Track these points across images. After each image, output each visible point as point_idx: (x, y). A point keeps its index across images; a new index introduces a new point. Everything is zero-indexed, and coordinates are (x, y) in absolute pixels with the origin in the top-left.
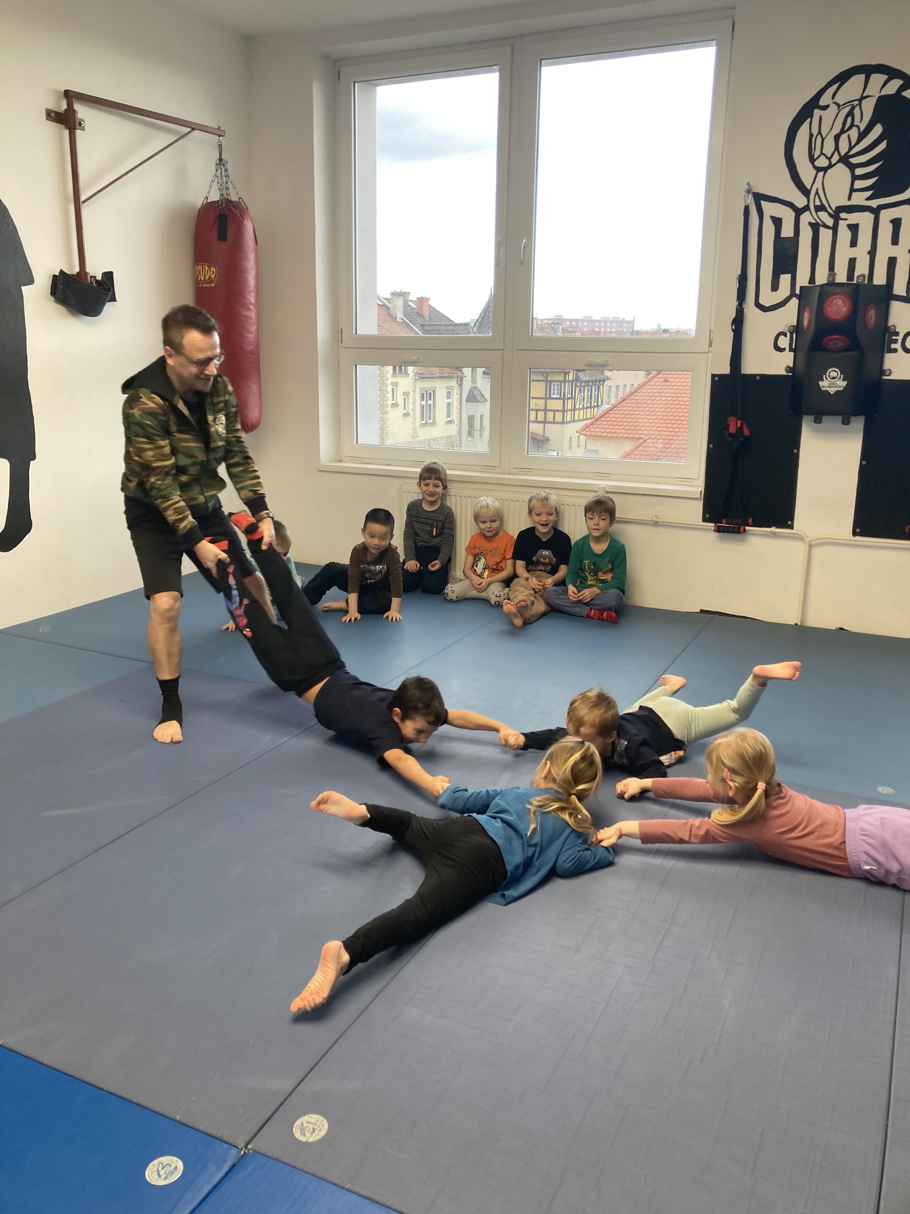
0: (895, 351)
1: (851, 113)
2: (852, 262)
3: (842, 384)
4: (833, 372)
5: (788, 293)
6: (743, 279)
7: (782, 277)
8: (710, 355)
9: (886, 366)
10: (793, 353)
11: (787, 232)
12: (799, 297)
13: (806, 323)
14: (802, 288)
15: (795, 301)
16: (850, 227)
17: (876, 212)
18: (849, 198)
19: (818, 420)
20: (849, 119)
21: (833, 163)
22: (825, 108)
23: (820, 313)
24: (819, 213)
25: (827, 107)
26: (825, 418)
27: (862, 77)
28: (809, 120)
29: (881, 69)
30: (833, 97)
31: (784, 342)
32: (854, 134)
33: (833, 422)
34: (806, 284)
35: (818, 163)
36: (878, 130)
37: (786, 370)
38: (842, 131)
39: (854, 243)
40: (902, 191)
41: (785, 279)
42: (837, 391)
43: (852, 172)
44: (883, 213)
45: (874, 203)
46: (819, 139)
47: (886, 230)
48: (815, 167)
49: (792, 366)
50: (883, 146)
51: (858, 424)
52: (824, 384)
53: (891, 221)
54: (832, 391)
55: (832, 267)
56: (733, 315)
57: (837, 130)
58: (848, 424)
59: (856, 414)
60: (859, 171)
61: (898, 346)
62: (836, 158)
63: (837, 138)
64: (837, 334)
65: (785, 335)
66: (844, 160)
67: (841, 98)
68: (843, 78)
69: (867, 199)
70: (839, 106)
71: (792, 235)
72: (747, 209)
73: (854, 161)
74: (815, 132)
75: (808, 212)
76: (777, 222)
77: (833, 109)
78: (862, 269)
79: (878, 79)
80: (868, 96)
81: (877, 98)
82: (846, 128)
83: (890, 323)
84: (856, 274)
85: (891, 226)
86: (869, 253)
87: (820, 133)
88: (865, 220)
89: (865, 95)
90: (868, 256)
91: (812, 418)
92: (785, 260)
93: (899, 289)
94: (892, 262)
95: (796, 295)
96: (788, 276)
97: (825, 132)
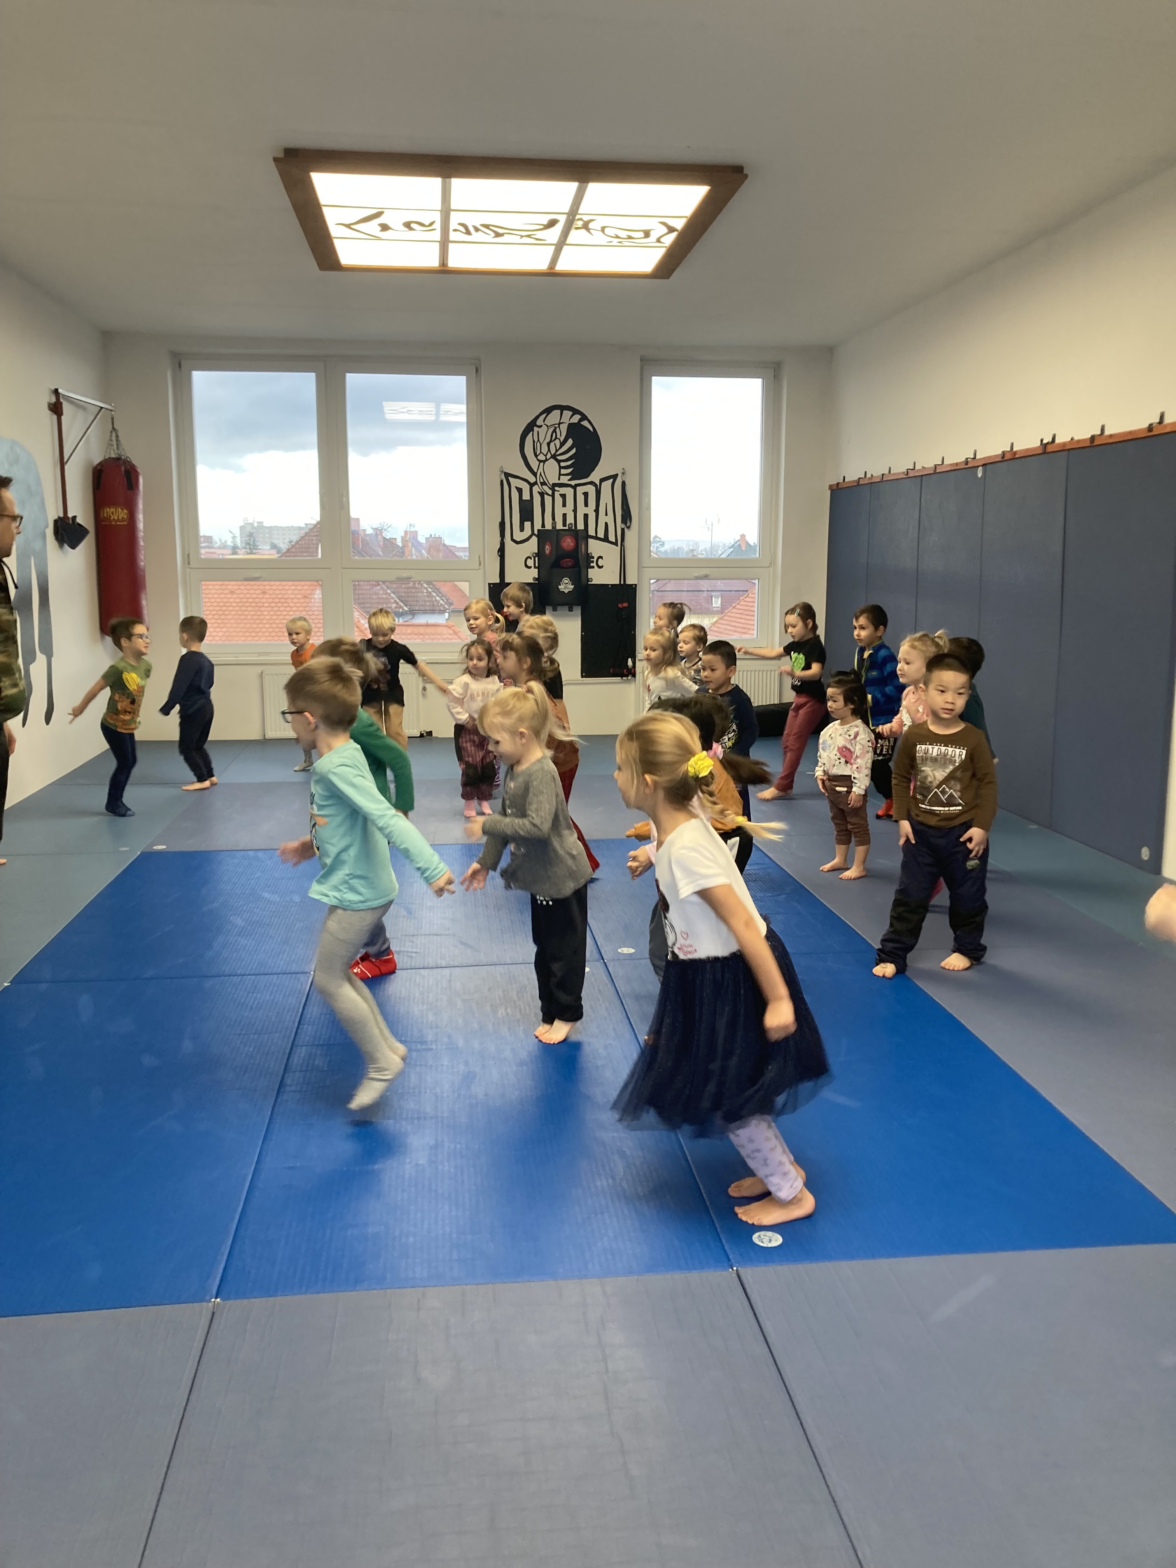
0: (593, 567)
1: (555, 431)
2: (565, 515)
3: (570, 587)
4: (566, 580)
5: (530, 533)
6: (502, 525)
7: (526, 523)
8: (479, 570)
9: (590, 577)
10: (537, 570)
11: (526, 496)
12: (537, 536)
13: (547, 552)
14: (538, 530)
15: (534, 539)
16: (560, 495)
17: (574, 487)
18: (559, 479)
19: (555, 610)
20: (554, 434)
21: (548, 458)
22: (540, 427)
23: (556, 545)
24: (543, 486)
25: (541, 426)
26: (559, 608)
27: (559, 411)
28: (532, 432)
29: (569, 408)
30: (544, 421)
31: (530, 563)
32: (557, 442)
33: (563, 610)
34: (540, 528)
35: (539, 458)
36: (570, 442)
37: (534, 580)
38: (551, 441)
39: (564, 505)
40: (587, 477)
41: (527, 524)
42: (569, 592)
43: (559, 465)
44: (578, 488)
45: (573, 483)
46: (538, 443)
47: (581, 499)
48: (538, 460)
49: (537, 577)
50: (574, 451)
51: (578, 611)
52: (561, 587)
53: (583, 493)
54: (566, 591)
55: (553, 519)
56: (499, 546)
57: (548, 440)
58: (572, 611)
59: (578, 604)
60: (562, 464)
61: (594, 564)
62: (549, 456)
63: (548, 444)
64: (569, 558)
65: (531, 558)
66: (554, 457)
67: (548, 422)
68: (548, 411)
69: (568, 480)
70: (548, 426)
71: (529, 498)
73: (559, 458)
74: (536, 440)
75: (537, 485)
76: (520, 490)
77: (545, 427)
78: (570, 520)
79: (567, 414)
80: (563, 423)
82: (553, 439)
83: (590, 552)
84: (567, 523)
85: (583, 496)
86: (573, 511)
87: (538, 440)
88: (569, 492)
89: (561, 422)
90: (573, 513)
91: (551, 608)
92: (526, 513)
93: (592, 532)
94: (586, 516)
95: (535, 535)
96: (530, 523)
97: (541, 440)
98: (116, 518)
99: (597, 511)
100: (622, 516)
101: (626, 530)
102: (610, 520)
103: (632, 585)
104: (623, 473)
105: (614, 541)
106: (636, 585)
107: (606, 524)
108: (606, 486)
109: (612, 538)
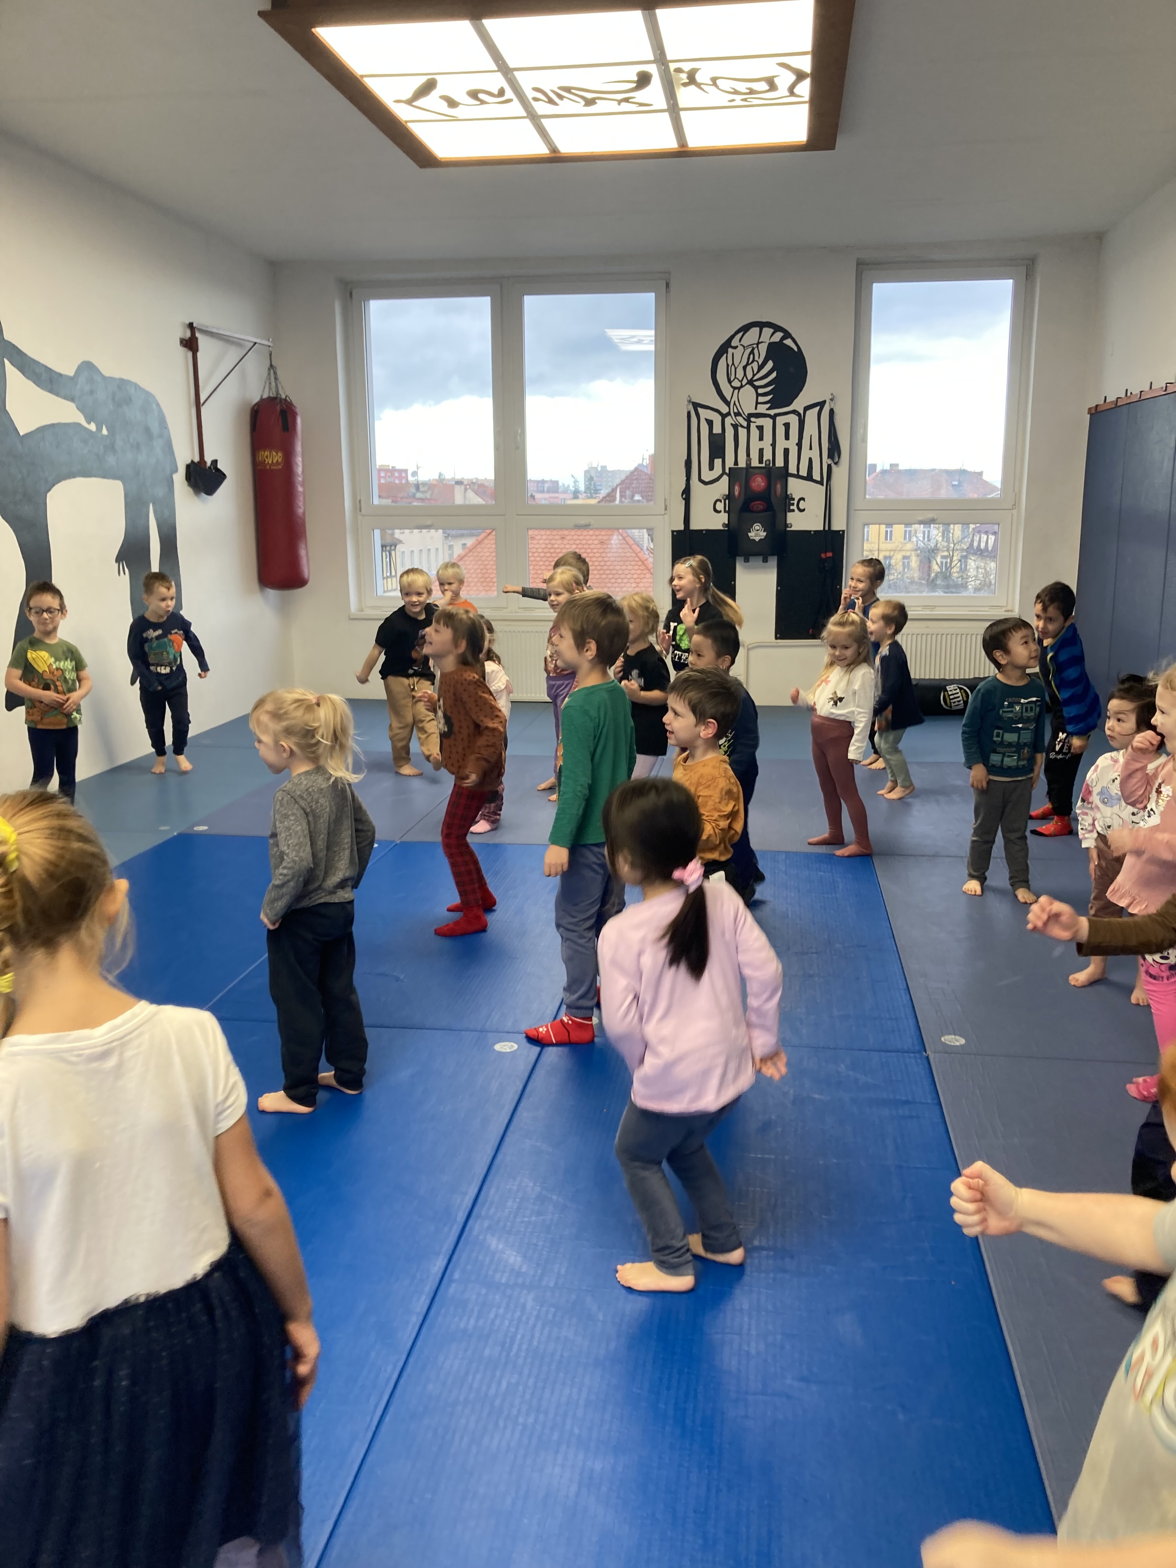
0: (793, 511)
1: (752, 352)
2: (761, 451)
3: (763, 534)
4: (757, 526)
5: (721, 472)
6: (688, 464)
7: (716, 460)
8: (666, 516)
9: (788, 522)
10: (727, 514)
11: (717, 429)
12: (729, 475)
13: (737, 493)
14: (730, 468)
15: (725, 479)
16: (757, 426)
17: (774, 418)
18: (756, 409)
19: (747, 560)
21: (744, 384)
22: (736, 348)
23: (747, 486)
24: (737, 418)
26: (751, 558)
27: (758, 329)
28: (725, 355)
29: (769, 325)
30: (740, 341)
31: (720, 506)
32: (755, 366)
33: (757, 561)
34: (732, 466)
35: (733, 384)
36: (770, 364)
37: (723, 526)
38: (748, 364)
39: (761, 438)
40: (789, 405)
41: (718, 462)
42: (760, 540)
43: (757, 392)
45: (772, 412)
46: (733, 368)
47: (781, 430)
48: (732, 386)
49: (727, 522)
50: (774, 375)
51: (773, 562)
52: (752, 535)
53: (784, 424)
54: (757, 539)
55: (748, 455)
56: (684, 487)
57: (744, 362)
58: (767, 562)
59: (773, 554)
60: (760, 391)
61: (794, 507)
62: (744, 383)
63: (745, 368)
64: (759, 501)
65: (721, 501)
66: (751, 382)
67: (745, 342)
68: (745, 329)
69: (767, 409)
70: (744, 347)
71: (720, 432)
72: (689, 413)
73: (757, 383)
74: (730, 363)
75: (730, 417)
76: (710, 423)
77: (740, 348)
78: (768, 456)
79: (767, 331)
80: (762, 342)
81: (767, 344)
82: (750, 362)
83: (789, 493)
84: (764, 459)
85: (784, 427)
86: (771, 445)
87: (733, 364)
88: (767, 423)
89: (760, 341)
90: (771, 448)
91: (742, 558)
92: (717, 449)
93: (792, 469)
94: (786, 451)
95: (726, 474)
96: (720, 460)
97: (736, 364)
98: (270, 462)
99: (799, 445)
100: (829, 449)
101: (833, 465)
102: (815, 454)
103: (840, 531)
104: (832, 400)
105: (819, 479)
106: (843, 531)
107: (810, 460)
108: (812, 415)
109: (816, 476)
